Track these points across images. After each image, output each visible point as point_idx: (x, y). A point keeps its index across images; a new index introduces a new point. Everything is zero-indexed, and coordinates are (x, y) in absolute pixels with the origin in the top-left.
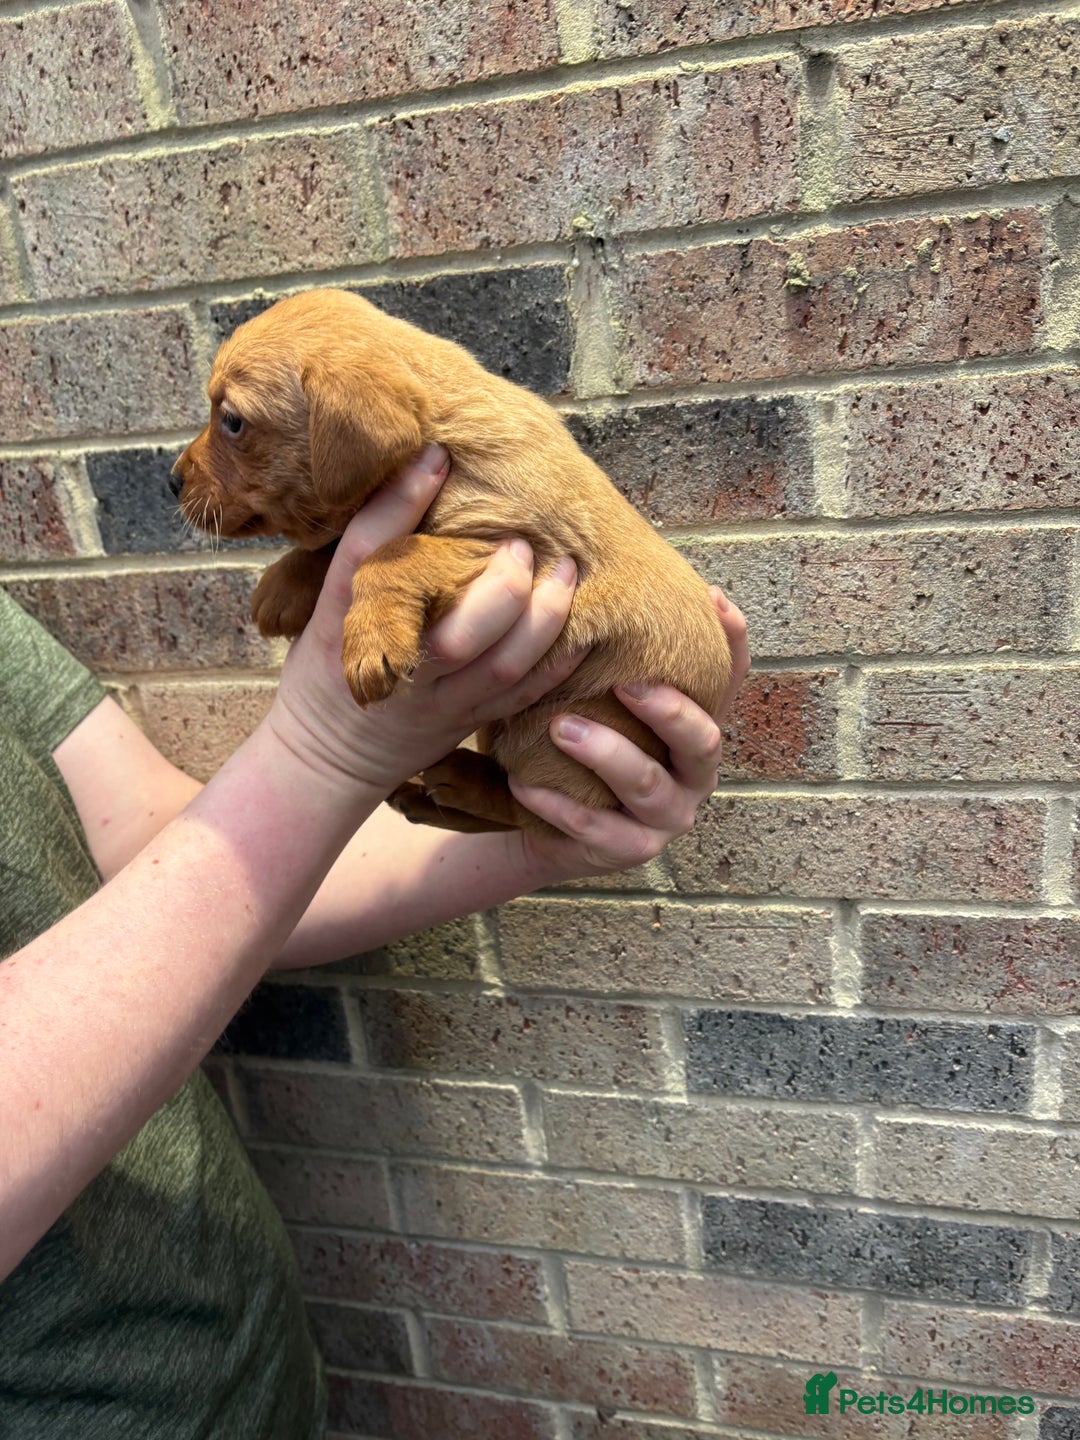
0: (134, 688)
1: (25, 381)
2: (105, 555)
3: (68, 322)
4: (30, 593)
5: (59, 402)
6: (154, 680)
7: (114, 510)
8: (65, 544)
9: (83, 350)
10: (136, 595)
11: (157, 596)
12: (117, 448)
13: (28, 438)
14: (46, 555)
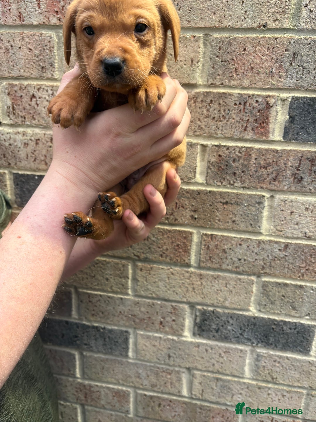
0: (272, 197)
1: (276, 62)
2: (283, 140)
3: (309, 39)
4: (240, 152)
5: (289, 73)
6: (284, 194)
7: (295, 122)
8: (266, 133)
9: (311, 52)
10: (291, 159)
11: (300, 160)
12: (309, 96)
13: (267, 87)
14: (254, 137)
